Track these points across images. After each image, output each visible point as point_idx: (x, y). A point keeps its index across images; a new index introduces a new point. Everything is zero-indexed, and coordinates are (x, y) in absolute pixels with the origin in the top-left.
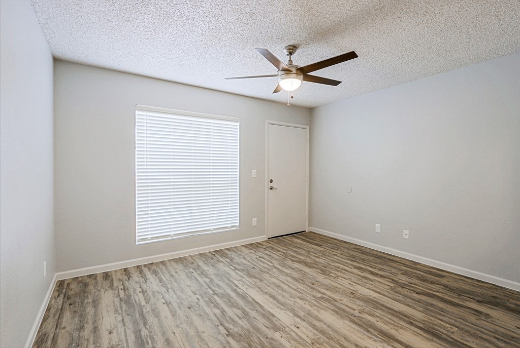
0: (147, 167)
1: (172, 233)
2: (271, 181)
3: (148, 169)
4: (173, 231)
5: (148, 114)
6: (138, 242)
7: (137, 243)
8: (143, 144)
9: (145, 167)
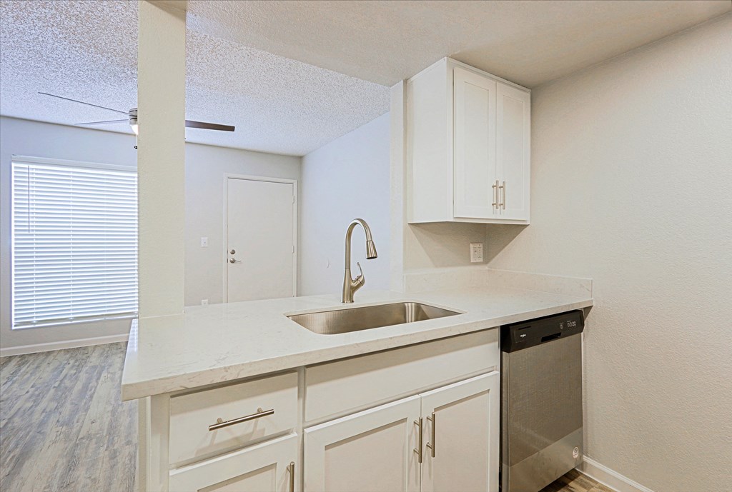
0: (31, 233)
1: (71, 316)
2: (233, 252)
3: (32, 235)
4: (73, 314)
5: (31, 166)
6: (15, 326)
7: (14, 328)
8: (25, 204)
9: (27, 233)
